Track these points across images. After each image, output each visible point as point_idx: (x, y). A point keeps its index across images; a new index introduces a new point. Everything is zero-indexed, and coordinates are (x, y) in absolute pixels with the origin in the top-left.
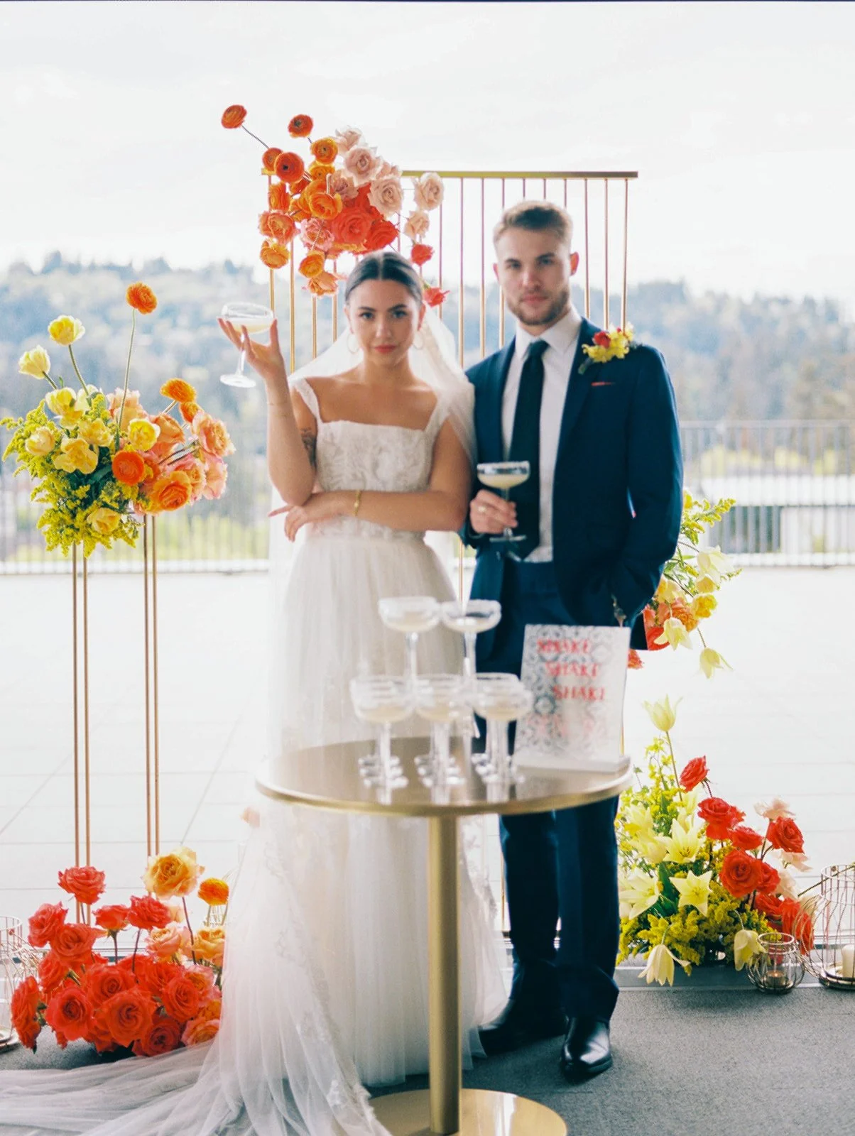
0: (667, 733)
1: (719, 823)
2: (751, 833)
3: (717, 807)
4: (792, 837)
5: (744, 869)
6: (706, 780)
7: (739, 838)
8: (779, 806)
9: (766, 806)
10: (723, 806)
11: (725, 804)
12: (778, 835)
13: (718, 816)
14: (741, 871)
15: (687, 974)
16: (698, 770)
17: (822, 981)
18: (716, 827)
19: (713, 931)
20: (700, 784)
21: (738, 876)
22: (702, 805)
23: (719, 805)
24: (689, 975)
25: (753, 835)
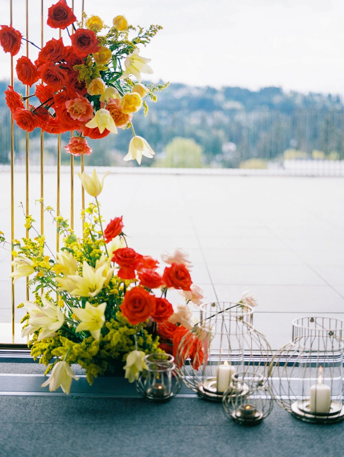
0: (96, 198)
1: (128, 266)
2: (155, 275)
3: (127, 255)
4: (183, 278)
5: (140, 303)
6: (122, 234)
7: (145, 279)
8: (179, 256)
9: (169, 255)
10: (131, 253)
11: (134, 252)
12: (170, 277)
13: (126, 261)
14: (137, 304)
15: (89, 384)
16: (115, 225)
17: (199, 393)
18: (126, 270)
19: (114, 350)
20: (118, 237)
21: (135, 307)
22: (115, 253)
23: (128, 253)
24: (91, 385)
25: (156, 277)
